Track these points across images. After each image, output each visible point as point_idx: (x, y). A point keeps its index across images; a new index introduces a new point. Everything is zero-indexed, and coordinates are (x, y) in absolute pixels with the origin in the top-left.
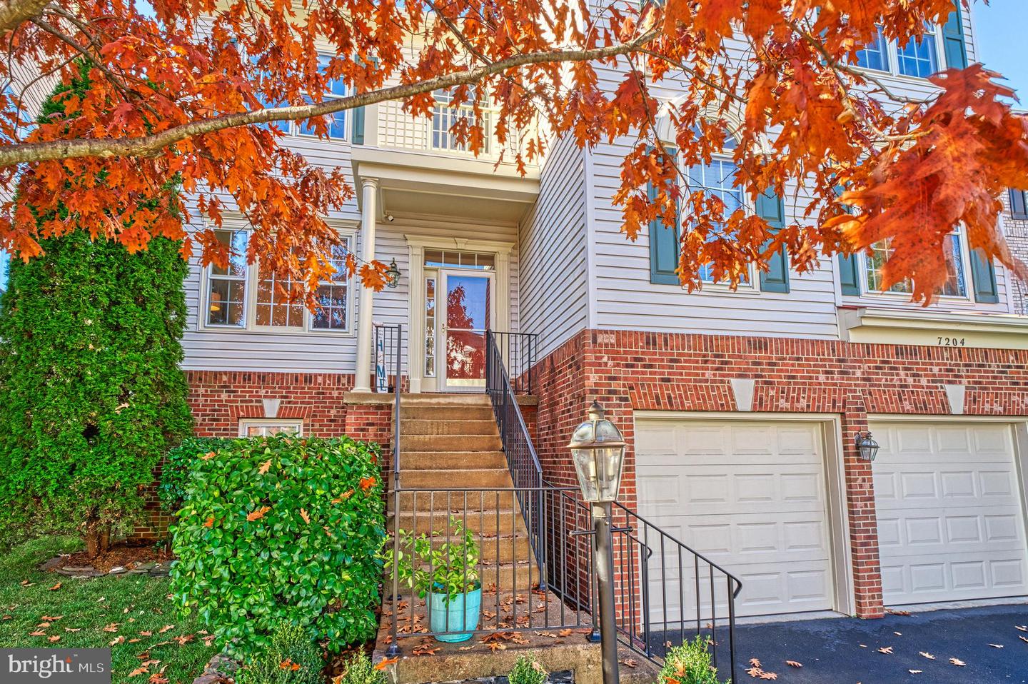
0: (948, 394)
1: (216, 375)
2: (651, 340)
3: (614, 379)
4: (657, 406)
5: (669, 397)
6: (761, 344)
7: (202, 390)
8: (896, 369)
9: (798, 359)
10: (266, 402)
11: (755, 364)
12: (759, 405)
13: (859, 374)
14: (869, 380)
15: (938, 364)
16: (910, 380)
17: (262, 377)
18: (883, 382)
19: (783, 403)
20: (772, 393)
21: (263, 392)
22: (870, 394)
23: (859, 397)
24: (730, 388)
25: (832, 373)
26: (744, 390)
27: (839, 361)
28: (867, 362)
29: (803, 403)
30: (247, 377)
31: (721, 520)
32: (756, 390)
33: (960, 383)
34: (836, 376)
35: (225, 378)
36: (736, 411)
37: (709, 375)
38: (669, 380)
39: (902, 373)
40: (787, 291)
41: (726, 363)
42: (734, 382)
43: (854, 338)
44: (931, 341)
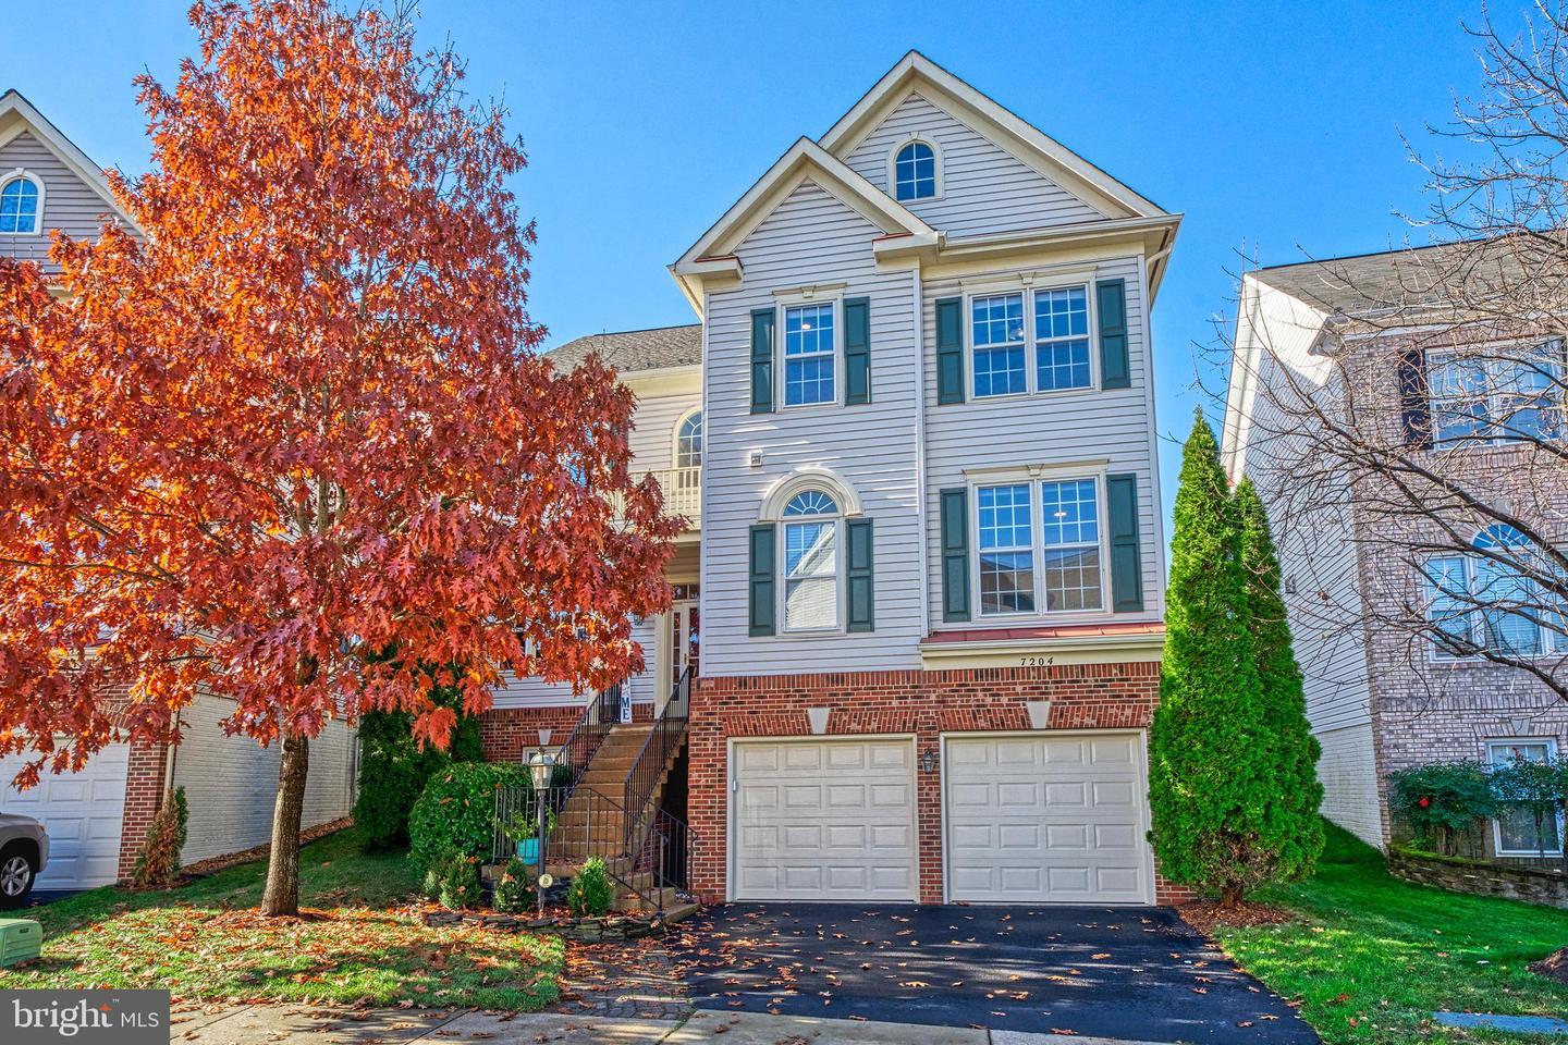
0: (1030, 711)
1: (505, 712)
2: (742, 682)
3: (711, 714)
4: (745, 733)
5: (755, 726)
6: (838, 678)
7: (495, 725)
8: (973, 690)
9: (873, 688)
10: (541, 732)
11: (831, 695)
12: (833, 728)
13: (933, 697)
14: (944, 702)
15: (1021, 684)
16: (989, 700)
17: (538, 711)
18: (959, 703)
19: (854, 726)
20: (845, 718)
21: (538, 724)
22: (943, 714)
23: (932, 718)
24: (807, 717)
25: (906, 698)
26: (819, 717)
27: (914, 687)
28: (942, 686)
29: (874, 725)
30: (527, 712)
31: (812, 822)
32: (830, 716)
33: (1047, 699)
34: (909, 700)
35: (511, 714)
36: (811, 734)
37: (790, 706)
38: (755, 713)
39: (980, 694)
40: (872, 630)
41: (805, 696)
42: (811, 711)
43: (927, 666)
44: (1016, 663)
